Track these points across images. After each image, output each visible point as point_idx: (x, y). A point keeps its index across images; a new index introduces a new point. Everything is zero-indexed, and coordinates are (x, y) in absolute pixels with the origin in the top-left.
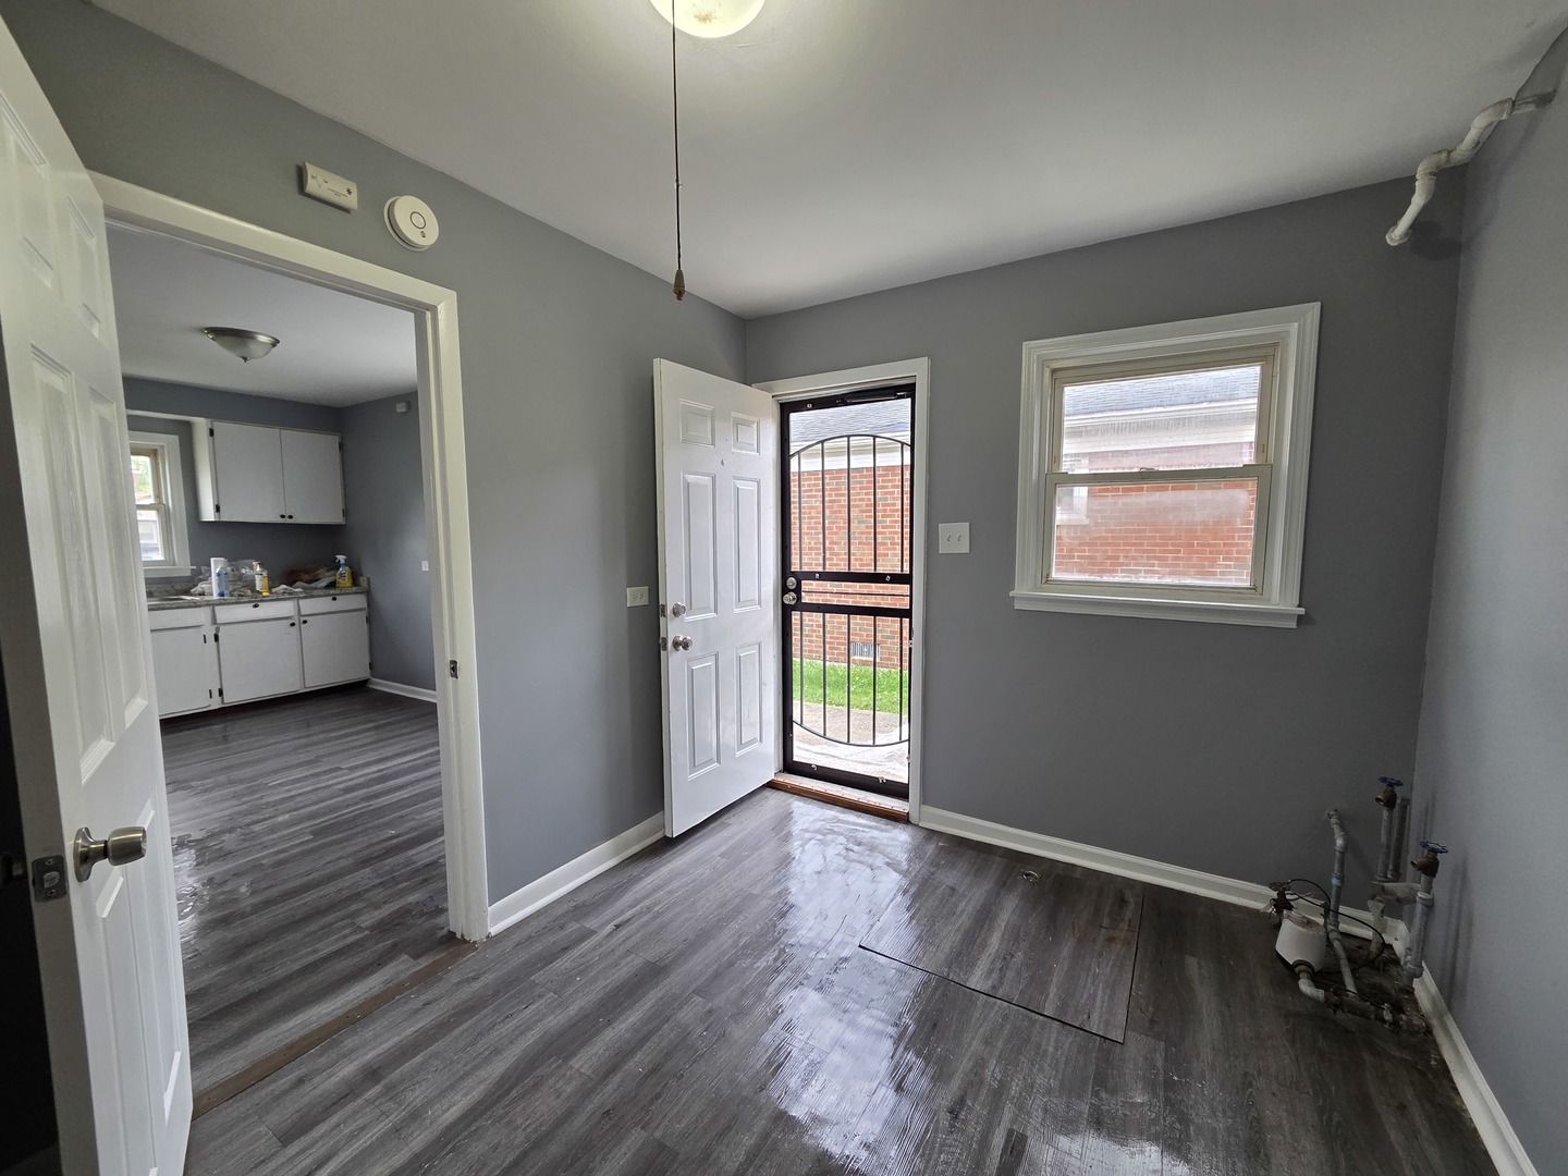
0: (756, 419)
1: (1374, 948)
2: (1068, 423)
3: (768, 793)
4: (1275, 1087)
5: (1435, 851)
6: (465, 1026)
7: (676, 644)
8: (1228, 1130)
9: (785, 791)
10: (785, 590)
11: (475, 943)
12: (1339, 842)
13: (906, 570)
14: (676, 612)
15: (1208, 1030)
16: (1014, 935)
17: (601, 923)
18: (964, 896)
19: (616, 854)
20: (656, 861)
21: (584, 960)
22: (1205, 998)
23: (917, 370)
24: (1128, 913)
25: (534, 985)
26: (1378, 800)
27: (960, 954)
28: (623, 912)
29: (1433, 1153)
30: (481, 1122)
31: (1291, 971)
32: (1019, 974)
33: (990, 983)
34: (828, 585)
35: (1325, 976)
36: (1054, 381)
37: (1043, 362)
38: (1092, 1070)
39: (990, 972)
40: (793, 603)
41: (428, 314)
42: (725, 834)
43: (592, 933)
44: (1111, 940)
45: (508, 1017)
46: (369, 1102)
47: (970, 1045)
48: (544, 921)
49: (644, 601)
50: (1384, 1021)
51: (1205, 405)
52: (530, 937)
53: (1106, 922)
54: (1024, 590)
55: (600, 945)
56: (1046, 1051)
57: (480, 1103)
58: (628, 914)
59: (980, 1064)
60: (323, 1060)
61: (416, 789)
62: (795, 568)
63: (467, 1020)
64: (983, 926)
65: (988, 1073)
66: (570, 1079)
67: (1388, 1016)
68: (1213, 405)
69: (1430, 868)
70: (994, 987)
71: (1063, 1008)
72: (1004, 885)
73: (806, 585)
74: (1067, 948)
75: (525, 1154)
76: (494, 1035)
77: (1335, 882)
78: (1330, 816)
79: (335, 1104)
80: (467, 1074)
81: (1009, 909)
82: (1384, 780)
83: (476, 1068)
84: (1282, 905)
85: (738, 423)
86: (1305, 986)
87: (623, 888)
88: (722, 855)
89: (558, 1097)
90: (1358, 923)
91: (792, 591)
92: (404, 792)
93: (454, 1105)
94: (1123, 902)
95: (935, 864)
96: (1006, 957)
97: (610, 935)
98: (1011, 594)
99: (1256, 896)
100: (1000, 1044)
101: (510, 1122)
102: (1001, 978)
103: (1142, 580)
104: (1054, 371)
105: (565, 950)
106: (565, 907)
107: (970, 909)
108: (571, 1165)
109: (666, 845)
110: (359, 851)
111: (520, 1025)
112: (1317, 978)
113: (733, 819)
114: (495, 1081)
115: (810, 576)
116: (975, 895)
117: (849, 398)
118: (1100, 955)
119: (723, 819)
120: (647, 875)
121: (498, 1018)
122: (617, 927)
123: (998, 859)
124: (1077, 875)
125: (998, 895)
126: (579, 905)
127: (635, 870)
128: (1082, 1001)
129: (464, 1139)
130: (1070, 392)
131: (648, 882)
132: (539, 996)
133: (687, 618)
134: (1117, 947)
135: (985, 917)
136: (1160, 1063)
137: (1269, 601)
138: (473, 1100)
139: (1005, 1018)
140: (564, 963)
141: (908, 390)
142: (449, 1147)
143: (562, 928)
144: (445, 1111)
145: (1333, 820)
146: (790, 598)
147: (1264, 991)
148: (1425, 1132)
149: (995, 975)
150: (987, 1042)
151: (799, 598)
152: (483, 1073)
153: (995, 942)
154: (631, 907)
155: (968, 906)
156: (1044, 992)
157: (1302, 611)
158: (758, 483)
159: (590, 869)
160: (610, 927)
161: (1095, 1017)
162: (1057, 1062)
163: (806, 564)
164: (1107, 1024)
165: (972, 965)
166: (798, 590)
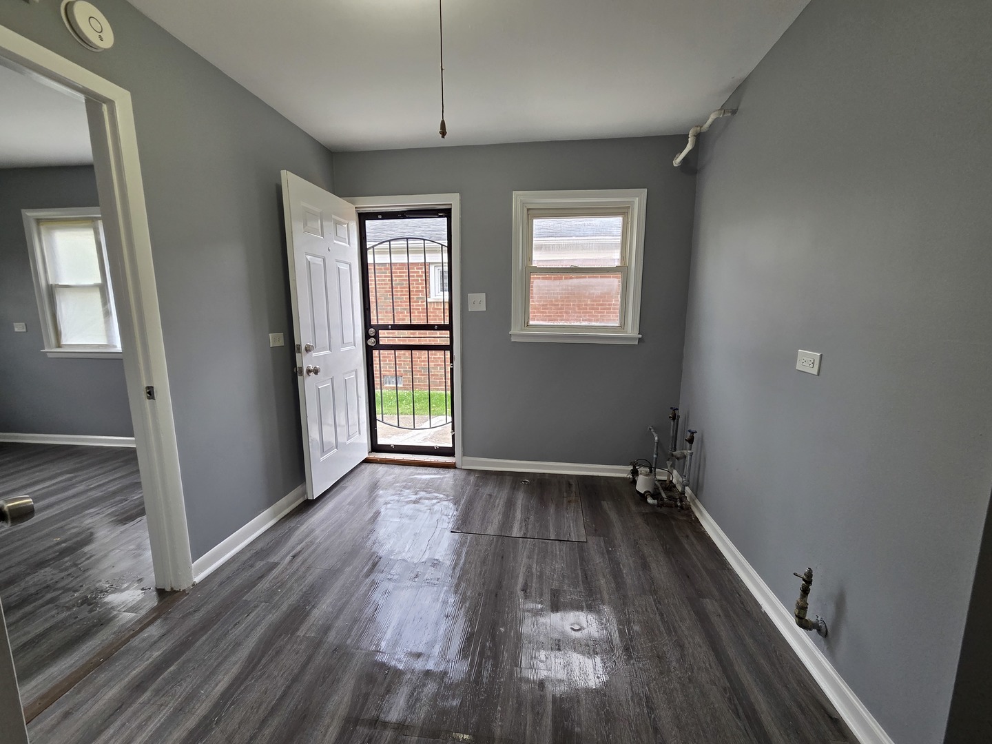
0: (347, 222)
1: (668, 482)
2: (536, 241)
3: (364, 466)
4: (646, 542)
5: (693, 433)
6: (204, 638)
7: (309, 371)
8: (634, 562)
9: (376, 463)
10: (367, 336)
11: (184, 591)
12: (656, 438)
13: (447, 322)
14: (308, 350)
15: (617, 529)
16: (526, 509)
17: (282, 556)
18: (496, 497)
19: (274, 517)
20: (304, 516)
21: (279, 579)
22: (613, 516)
23: (452, 200)
24: (574, 489)
25: (247, 603)
26: (670, 417)
27: (503, 524)
28: (293, 548)
29: (699, 548)
30: (247, 683)
31: (643, 497)
32: (534, 525)
33: (522, 533)
34: (397, 333)
35: (655, 495)
36: (528, 215)
37: (523, 204)
38: (577, 555)
39: (521, 528)
40: (373, 345)
41: (105, 107)
42: (346, 492)
43: (275, 565)
44: (569, 502)
45: (236, 624)
46: (144, 704)
47: (522, 561)
48: (235, 566)
49: (281, 343)
50: (678, 506)
51: (574, 238)
52: (229, 578)
53: (565, 494)
54: (516, 330)
55: (286, 569)
56: (556, 554)
57: (240, 673)
58: (299, 548)
59: (529, 568)
60: (82, 695)
61: (64, 507)
62: (374, 322)
63: (202, 635)
64: (510, 509)
65: (534, 570)
66: (301, 641)
67: (679, 504)
68: (578, 238)
69: (691, 441)
70: (525, 534)
71: (558, 534)
72: (514, 488)
73: (382, 333)
74: (552, 509)
75: (289, 687)
76: (231, 637)
77: (655, 456)
78: (650, 429)
79: (112, 715)
80: (220, 664)
81: (520, 498)
82: (672, 408)
83: (226, 658)
84: (635, 473)
85: (337, 223)
86: (650, 500)
87: (287, 536)
88: (350, 504)
89: (297, 653)
90: (662, 475)
91: (373, 337)
92: (51, 510)
93: (220, 682)
94: (570, 485)
95: (476, 485)
96: (526, 520)
97: (291, 562)
98: (510, 333)
99: (623, 471)
100: (535, 557)
101: (269, 676)
102: (527, 529)
103: (573, 324)
104: (528, 210)
105: (261, 577)
106: (248, 555)
107: (502, 502)
108: (324, 682)
109: (308, 505)
110: (28, 558)
111: (250, 625)
112: (653, 497)
113: (348, 483)
114: (245, 660)
115: (385, 327)
116: (502, 497)
117: (407, 214)
118: (567, 509)
119: (341, 484)
120: (302, 524)
121: (229, 627)
122: (294, 557)
123: (508, 478)
124: (547, 477)
125: (513, 494)
126: (260, 551)
127: (292, 523)
128: (565, 529)
129: (239, 695)
130: (537, 223)
131: (304, 528)
132: (255, 607)
133: (315, 354)
134: (573, 504)
135: (510, 505)
136: (602, 544)
137: (626, 332)
138: (233, 675)
139: (534, 545)
140: (265, 584)
141: (447, 213)
142: (229, 703)
143: (252, 566)
144: (214, 688)
145: (652, 430)
146: (371, 342)
147: (634, 508)
148: (695, 542)
149: (523, 528)
150: (529, 557)
151: (378, 341)
152: (233, 659)
153: (518, 514)
154: (299, 544)
155: (500, 502)
156: (547, 530)
157: (640, 336)
158: (350, 265)
159: (259, 528)
160: (288, 558)
161: (572, 534)
162: (562, 557)
163: (382, 319)
164: (578, 535)
165: (511, 527)
166: (376, 337)
